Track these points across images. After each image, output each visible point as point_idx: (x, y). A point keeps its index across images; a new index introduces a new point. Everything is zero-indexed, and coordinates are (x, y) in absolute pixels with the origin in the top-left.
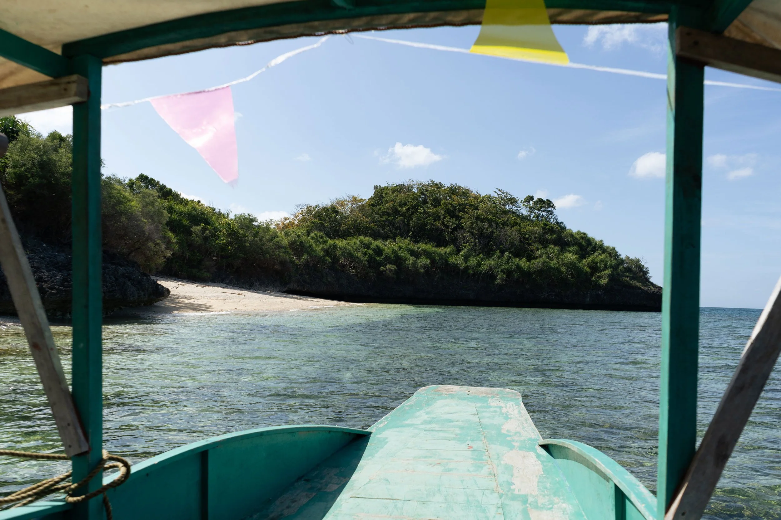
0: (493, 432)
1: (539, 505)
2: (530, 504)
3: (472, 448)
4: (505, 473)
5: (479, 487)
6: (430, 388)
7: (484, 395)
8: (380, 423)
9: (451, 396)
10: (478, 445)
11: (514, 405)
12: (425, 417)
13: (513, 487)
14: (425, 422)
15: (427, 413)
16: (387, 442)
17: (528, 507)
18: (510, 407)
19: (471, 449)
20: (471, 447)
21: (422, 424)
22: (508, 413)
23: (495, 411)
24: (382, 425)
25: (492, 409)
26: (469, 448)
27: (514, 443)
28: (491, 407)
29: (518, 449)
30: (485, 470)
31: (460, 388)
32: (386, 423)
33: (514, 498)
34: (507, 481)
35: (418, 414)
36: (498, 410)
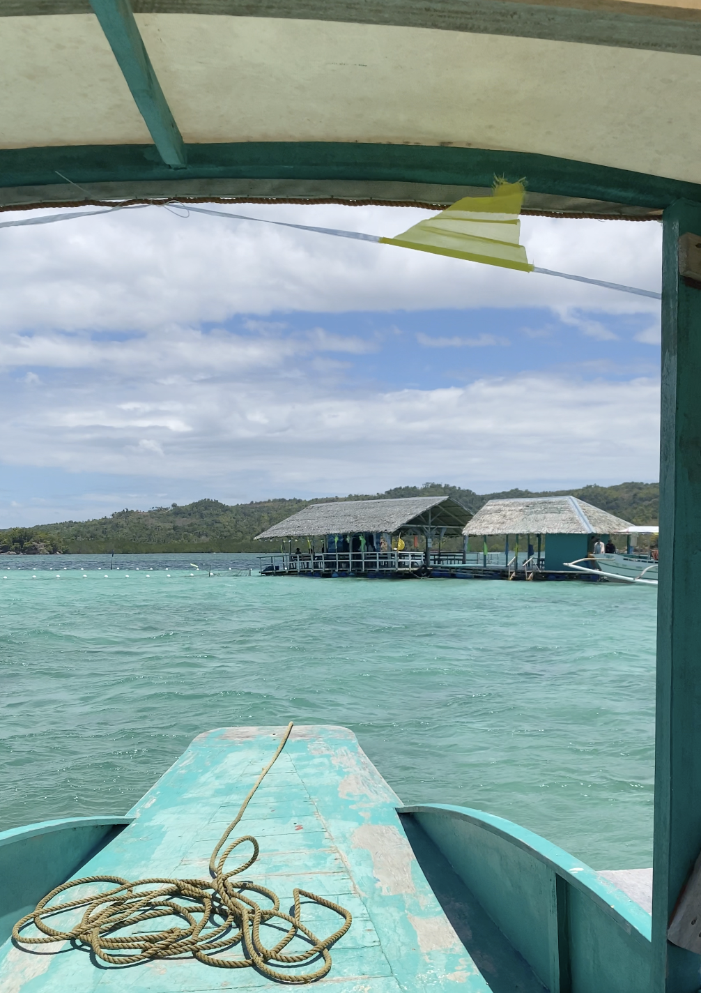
0: (327, 799)
1: (423, 908)
2: (409, 910)
3: (302, 828)
4: (360, 865)
5: (328, 892)
6: (209, 733)
7: (299, 738)
8: (146, 801)
9: (249, 745)
10: (310, 822)
11: (349, 752)
12: (217, 784)
13: (378, 885)
14: (218, 793)
15: (218, 777)
16: (165, 833)
17: (407, 914)
18: (343, 755)
19: (300, 831)
20: (300, 828)
21: (213, 796)
22: (342, 766)
23: (322, 764)
24: (148, 805)
25: (317, 761)
26: (297, 829)
27: (361, 814)
28: (314, 757)
29: (370, 822)
30: (330, 863)
31: (259, 729)
32: (154, 800)
33: (383, 902)
34: (368, 877)
35: (203, 779)
36: (325, 761)
